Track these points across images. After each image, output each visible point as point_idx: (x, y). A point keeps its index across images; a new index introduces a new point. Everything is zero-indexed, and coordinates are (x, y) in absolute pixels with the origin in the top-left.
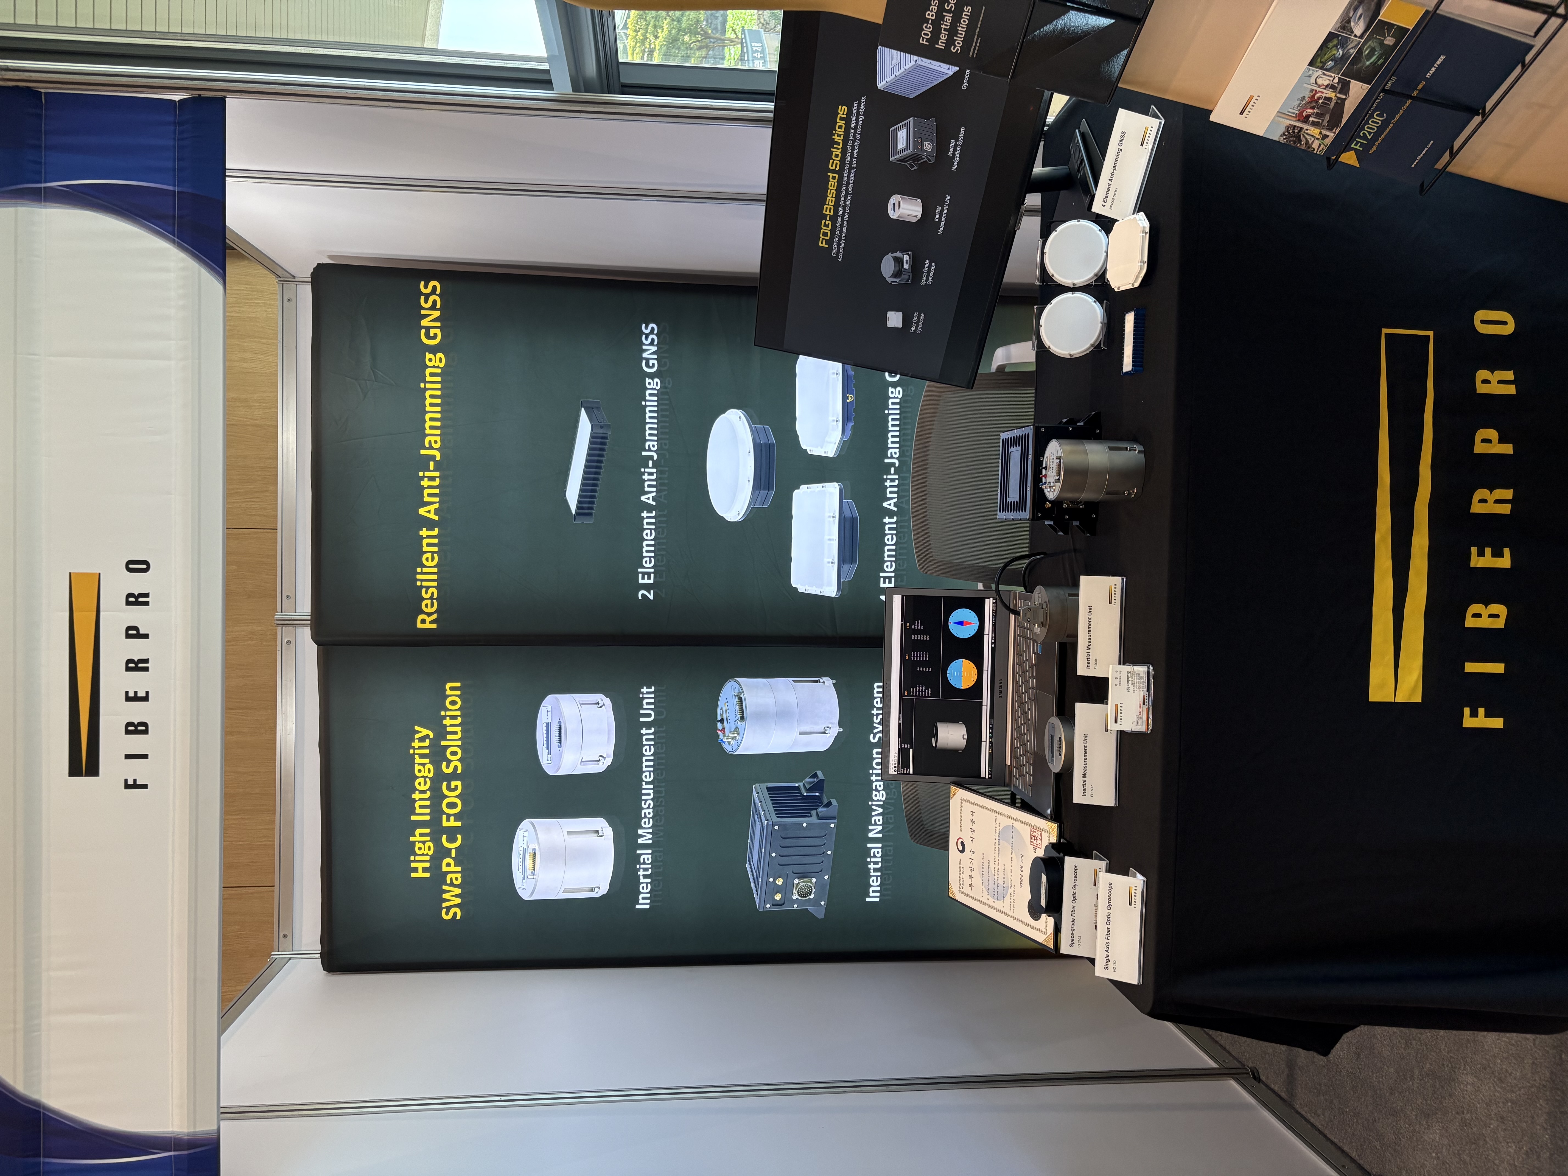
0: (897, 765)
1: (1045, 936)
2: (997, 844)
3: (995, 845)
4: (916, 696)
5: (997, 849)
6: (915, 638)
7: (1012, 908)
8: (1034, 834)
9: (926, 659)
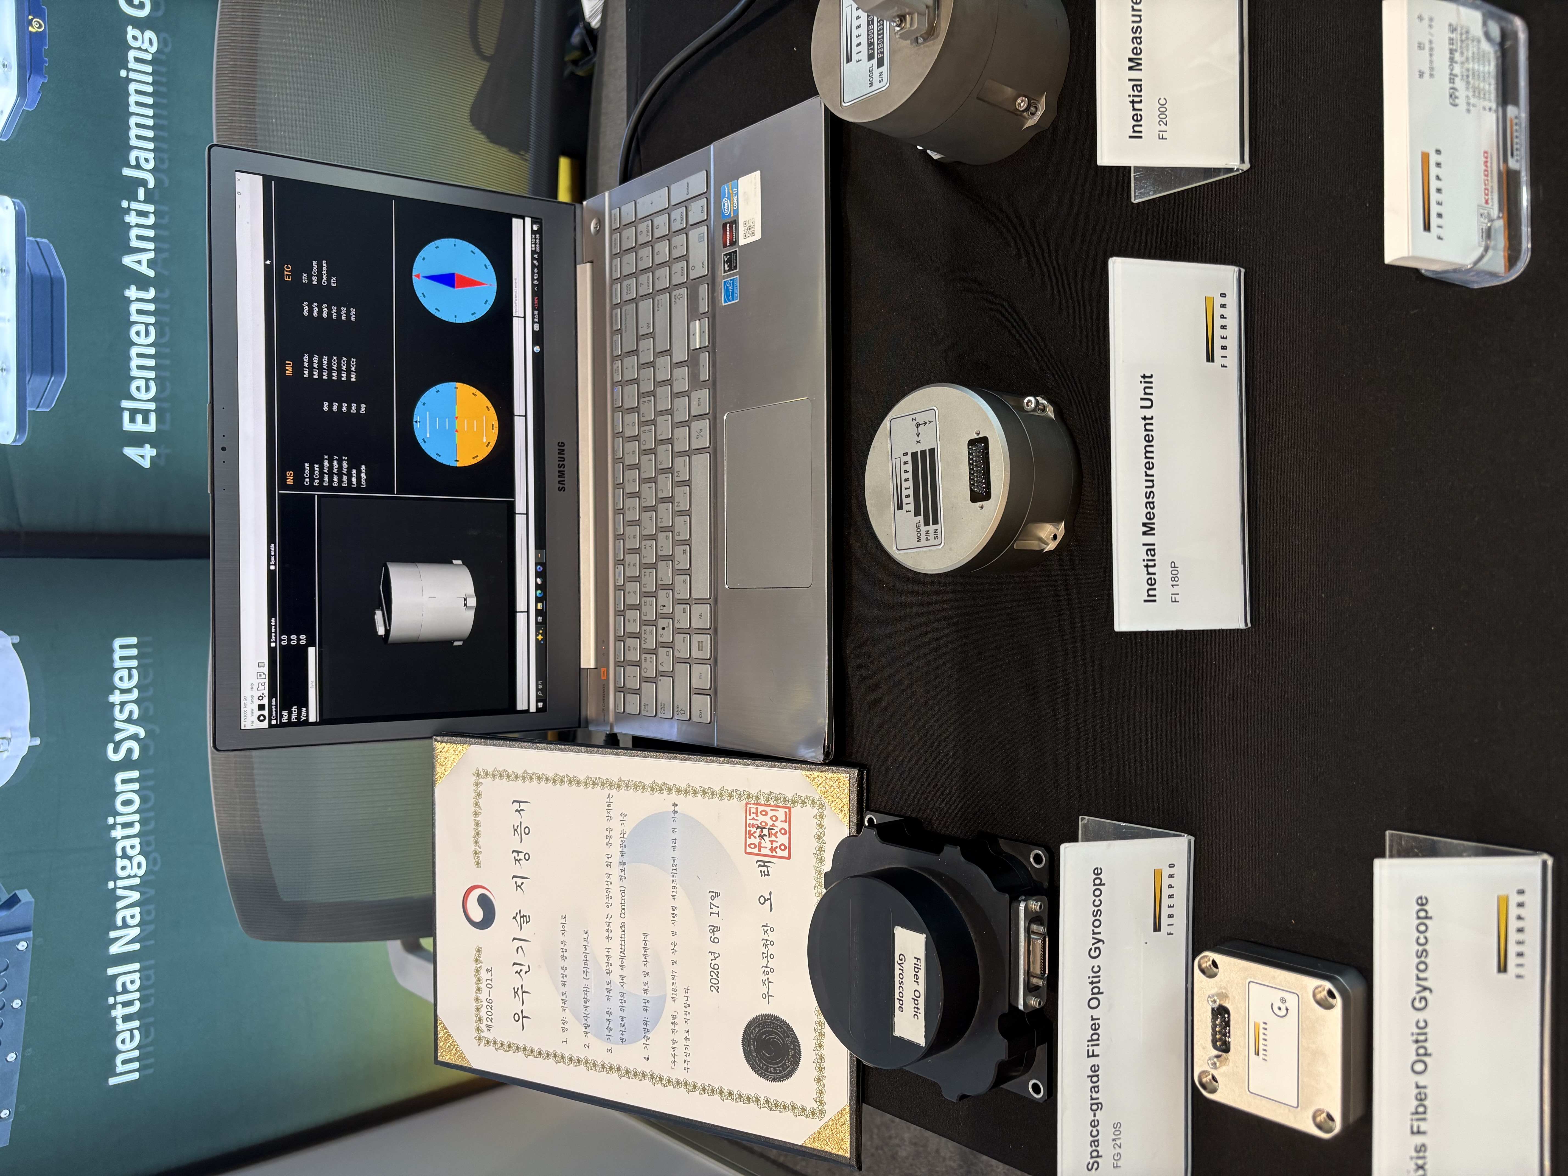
0: (265, 701)
1: (815, 1124)
2: (615, 879)
3: (609, 883)
4: (321, 488)
5: (616, 893)
6: (311, 311)
7: (680, 1058)
8: (761, 818)
9: (349, 377)
